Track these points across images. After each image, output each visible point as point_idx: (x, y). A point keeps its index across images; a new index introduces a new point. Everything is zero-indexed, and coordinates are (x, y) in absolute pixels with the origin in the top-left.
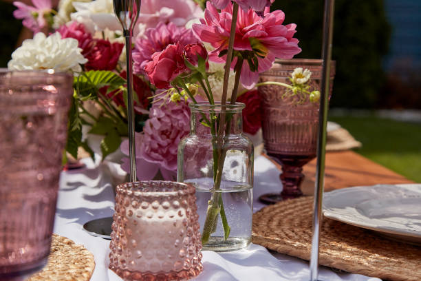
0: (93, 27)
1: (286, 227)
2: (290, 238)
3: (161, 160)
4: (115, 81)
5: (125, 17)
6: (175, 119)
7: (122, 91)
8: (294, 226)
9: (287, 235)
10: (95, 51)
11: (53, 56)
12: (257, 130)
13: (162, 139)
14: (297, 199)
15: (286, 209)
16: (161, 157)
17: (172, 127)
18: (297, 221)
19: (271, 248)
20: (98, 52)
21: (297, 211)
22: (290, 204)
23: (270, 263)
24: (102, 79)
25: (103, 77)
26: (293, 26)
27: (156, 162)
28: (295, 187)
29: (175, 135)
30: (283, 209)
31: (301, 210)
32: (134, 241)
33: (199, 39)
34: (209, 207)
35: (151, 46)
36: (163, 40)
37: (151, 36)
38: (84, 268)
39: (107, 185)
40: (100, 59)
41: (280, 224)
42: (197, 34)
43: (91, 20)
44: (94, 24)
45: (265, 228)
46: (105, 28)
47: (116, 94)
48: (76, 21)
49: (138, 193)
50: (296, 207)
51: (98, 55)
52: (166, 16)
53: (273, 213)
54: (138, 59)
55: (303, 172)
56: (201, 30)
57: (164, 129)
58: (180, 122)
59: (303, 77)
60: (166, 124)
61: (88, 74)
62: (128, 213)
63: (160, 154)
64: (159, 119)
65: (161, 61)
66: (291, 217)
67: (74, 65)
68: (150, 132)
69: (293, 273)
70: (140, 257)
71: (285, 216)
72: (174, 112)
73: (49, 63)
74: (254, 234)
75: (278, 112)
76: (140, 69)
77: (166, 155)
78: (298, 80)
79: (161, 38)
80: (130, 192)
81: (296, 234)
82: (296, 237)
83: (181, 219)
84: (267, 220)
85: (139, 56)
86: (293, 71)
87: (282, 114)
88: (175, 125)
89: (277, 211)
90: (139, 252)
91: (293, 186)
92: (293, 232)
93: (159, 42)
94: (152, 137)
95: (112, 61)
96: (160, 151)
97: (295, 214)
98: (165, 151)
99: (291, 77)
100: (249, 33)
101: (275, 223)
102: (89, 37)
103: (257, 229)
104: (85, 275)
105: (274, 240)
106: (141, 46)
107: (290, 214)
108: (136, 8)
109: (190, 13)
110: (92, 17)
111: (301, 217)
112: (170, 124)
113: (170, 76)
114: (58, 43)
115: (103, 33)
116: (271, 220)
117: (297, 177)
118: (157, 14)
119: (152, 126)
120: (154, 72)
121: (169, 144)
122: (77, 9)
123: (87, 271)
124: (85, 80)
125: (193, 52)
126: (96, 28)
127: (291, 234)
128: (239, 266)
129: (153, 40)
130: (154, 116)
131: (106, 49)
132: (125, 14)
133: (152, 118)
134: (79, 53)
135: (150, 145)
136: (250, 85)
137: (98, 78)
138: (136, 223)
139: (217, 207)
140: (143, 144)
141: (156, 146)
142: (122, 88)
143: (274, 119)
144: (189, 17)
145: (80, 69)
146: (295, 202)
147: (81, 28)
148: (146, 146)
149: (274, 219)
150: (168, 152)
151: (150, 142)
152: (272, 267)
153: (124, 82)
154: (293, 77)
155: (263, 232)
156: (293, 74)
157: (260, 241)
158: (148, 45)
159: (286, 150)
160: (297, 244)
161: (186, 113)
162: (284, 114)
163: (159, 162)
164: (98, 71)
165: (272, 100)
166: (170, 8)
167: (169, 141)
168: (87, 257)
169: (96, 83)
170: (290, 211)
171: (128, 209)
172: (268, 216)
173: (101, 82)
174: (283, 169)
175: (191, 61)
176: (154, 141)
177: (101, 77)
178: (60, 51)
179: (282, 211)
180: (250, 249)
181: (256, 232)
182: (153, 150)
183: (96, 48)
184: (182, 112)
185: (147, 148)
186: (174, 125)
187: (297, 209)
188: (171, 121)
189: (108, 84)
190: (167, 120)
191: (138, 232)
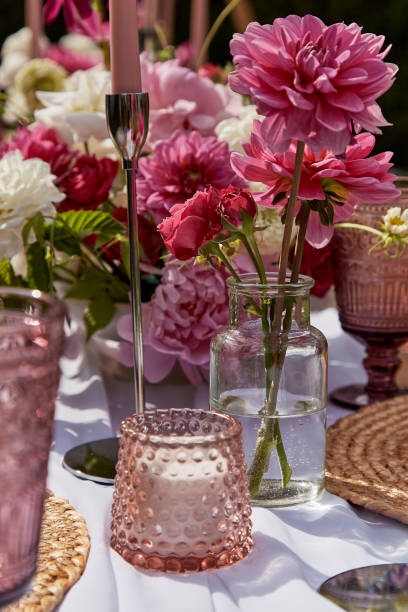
0: (71, 135)
1: (375, 457)
2: (383, 479)
3: (180, 349)
4: (108, 228)
5: (126, 138)
6: (202, 285)
7: (119, 243)
8: (389, 456)
9: (378, 474)
10: (74, 175)
11: (12, 192)
12: (328, 289)
13: (182, 317)
14: (390, 402)
15: (374, 422)
16: (179, 344)
17: (197, 297)
18: (392, 446)
19: (355, 502)
20: (80, 177)
21: (391, 425)
22: (379, 410)
23: (354, 531)
24: (86, 223)
25: (89, 220)
26: (389, 155)
27: (173, 353)
28: (387, 379)
29: (202, 309)
30: (369, 420)
31: (397, 422)
32: (151, 511)
33: (242, 176)
34: (260, 439)
35: (162, 169)
36: (181, 161)
37: (164, 154)
38: (73, 548)
39: (95, 378)
40: (83, 187)
41: (365, 453)
42: (240, 170)
43: (68, 126)
44: (72, 130)
45: (344, 461)
46: (89, 137)
47: (109, 245)
48: (43, 124)
49: (156, 439)
50: (389, 416)
51: (80, 181)
52: (183, 113)
53: (354, 429)
54: (143, 190)
55: (399, 356)
56: (245, 165)
57: (186, 301)
58: (210, 291)
59: (402, 223)
60: (188, 294)
61: (64, 216)
62: (139, 468)
63: (179, 340)
64: (177, 287)
65: (184, 220)
66: (381, 436)
67: (44, 206)
68: (164, 306)
69: (390, 548)
70: (159, 535)
71: (374, 435)
72: (200, 274)
73: (6, 203)
74: (328, 474)
75: (361, 267)
76: (146, 207)
77: (188, 341)
78: (394, 227)
79: (178, 158)
80: (143, 437)
81: (392, 472)
82: (393, 478)
83: (221, 475)
84: (346, 445)
85: (144, 186)
86: (386, 214)
87: (367, 270)
88: (202, 294)
89: (361, 425)
90: (159, 528)
91: (383, 377)
92: (387, 466)
93: (174, 164)
94: (167, 314)
95: (101, 192)
96: (178, 335)
97: (390, 429)
98: (186, 335)
99: (383, 223)
100: (320, 173)
101: (358, 450)
102: (65, 150)
103: (331, 463)
104: (76, 561)
105: (358, 486)
106: (147, 170)
107: (382, 430)
108: (142, 121)
109: (222, 107)
110: (69, 120)
111: (397, 435)
112: (194, 294)
113: (198, 242)
114: (19, 172)
115: (86, 145)
116: (351, 445)
117: (391, 365)
118: (170, 110)
119: (165, 296)
120: (174, 237)
121: (192, 323)
122: (45, 103)
123: (79, 554)
124: (60, 224)
125: (234, 206)
126: (75, 137)
127: (385, 472)
128: (308, 535)
129: (166, 160)
130: (170, 282)
131: (92, 172)
132: (125, 133)
133: (165, 283)
134: (52, 185)
135: (163, 326)
136: (320, 242)
137: (80, 221)
138: (152, 483)
139: (271, 440)
140: (152, 324)
141: (173, 328)
142: (119, 237)
143: (355, 277)
144: (220, 114)
145: (54, 212)
146: (387, 407)
147: (51, 135)
148: (156, 326)
149: (357, 441)
150: (191, 335)
151: (164, 321)
152: (359, 539)
153: (122, 229)
154: (387, 223)
155: (341, 469)
156: (386, 218)
157: (336, 489)
158: (158, 167)
159: (373, 325)
160: (394, 492)
161: (218, 276)
162: (370, 269)
163: (177, 353)
164: (81, 211)
165: (352, 248)
166: (190, 100)
167: (193, 318)
168: (76, 524)
169: (77, 228)
170: (382, 424)
171: (139, 461)
172: (347, 435)
173: (86, 227)
174: (367, 351)
175: (232, 220)
176: (168, 320)
177: (85, 220)
178: (22, 186)
179: (369, 426)
180: (323, 501)
181: (329, 469)
182: (167, 333)
183: (76, 170)
184: (213, 274)
185: (159, 330)
186: (200, 294)
187: (391, 420)
188: (196, 288)
189: (97, 232)
190: (190, 288)
191: (156, 496)
